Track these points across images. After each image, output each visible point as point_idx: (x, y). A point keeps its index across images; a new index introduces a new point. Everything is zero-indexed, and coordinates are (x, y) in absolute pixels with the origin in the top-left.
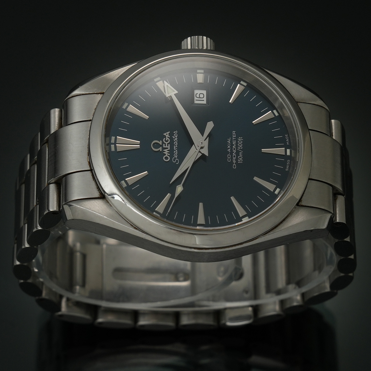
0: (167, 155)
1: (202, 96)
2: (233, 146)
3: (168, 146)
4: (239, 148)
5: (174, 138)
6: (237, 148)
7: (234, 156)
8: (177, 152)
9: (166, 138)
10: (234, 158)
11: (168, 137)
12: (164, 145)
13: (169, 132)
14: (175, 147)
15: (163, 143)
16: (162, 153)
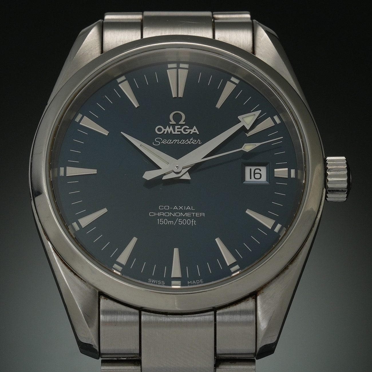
0: (164, 131)
1: (257, 176)
2: (181, 213)
3: (178, 131)
4: (180, 220)
5: (191, 139)
6: (179, 218)
7: (167, 214)
8: (169, 143)
9: (188, 129)
10: (164, 214)
11: (190, 132)
12: (179, 127)
13: (198, 133)
14: (176, 141)
15: (182, 125)
16: (166, 124)
